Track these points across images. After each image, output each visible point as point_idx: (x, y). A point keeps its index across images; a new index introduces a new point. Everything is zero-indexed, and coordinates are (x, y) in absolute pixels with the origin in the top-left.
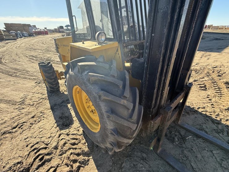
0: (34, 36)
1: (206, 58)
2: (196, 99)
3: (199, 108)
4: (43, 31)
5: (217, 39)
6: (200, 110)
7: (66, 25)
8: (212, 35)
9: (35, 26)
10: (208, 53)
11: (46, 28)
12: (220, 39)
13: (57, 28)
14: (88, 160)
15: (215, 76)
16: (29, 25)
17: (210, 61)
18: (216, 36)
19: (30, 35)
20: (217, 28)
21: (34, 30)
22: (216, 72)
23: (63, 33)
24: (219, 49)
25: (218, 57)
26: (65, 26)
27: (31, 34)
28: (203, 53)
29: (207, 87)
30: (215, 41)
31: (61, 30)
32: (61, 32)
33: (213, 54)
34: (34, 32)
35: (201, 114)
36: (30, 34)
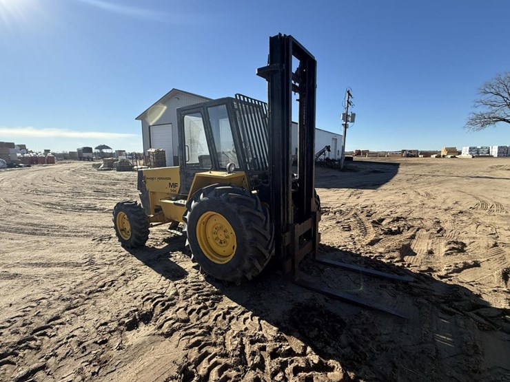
0: (21, 167)
1: (356, 197)
2: (337, 239)
3: (340, 246)
4: (42, 157)
5: (375, 172)
6: (340, 248)
7: (97, 146)
8: (368, 166)
9: (23, 147)
10: (360, 191)
11: (47, 151)
12: (379, 172)
13: (76, 151)
14: (222, 298)
15: (363, 217)
16: (11, 145)
17: (360, 201)
18: (375, 167)
19: (12, 165)
20: (375, 155)
21: (19, 155)
22: (365, 212)
23: (89, 160)
24: (375, 185)
25: (373, 195)
26: (96, 148)
27: (15, 161)
28: (353, 190)
29: (352, 228)
30: (372, 175)
31: (85, 155)
32: (84, 158)
33: (366, 192)
34: (19, 158)
35: (341, 251)
36: (10, 162)
